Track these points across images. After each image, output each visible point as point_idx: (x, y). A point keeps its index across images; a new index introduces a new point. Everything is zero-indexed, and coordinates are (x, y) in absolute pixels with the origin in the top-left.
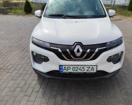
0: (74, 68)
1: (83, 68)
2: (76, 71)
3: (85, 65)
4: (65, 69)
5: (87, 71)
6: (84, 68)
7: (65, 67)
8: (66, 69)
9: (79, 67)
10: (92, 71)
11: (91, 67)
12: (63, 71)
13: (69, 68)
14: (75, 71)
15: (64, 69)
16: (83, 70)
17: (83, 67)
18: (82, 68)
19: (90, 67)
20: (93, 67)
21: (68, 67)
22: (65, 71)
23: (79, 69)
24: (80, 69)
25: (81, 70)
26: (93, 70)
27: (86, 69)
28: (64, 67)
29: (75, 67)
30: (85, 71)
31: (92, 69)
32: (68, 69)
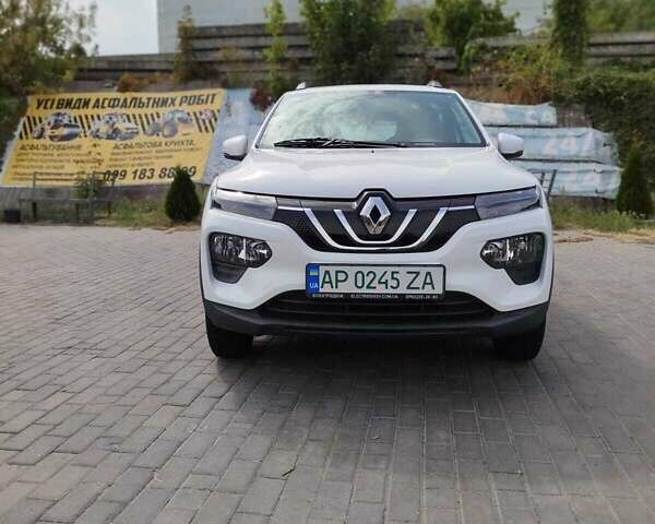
0: (360, 275)
1: (393, 278)
2: (368, 287)
3: (399, 265)
4: (327, 280)
5: (408, 287)
6: (395, 276)
7: (327, 272)
8: (330, 282)
9: (379, 271)
10: (428, 290)
11: (423, 271)
12: (321, 290)
13: (341, 277)
14: (364, 290)
15: (324, 282)
16: (394, 283)
17: (393, 273)
18: (388, 277)
19: (418, 273)
20: (429, 273)
21: (337, 272)
22: (327, 289)
23: (380, 282)
24: (383, 281)
25: (386, 283)
26: (431, 283)
27: (405, 278)
28: (322, 270)
29: (365, 270)
30: (402, 290)
31: (428, 281)
32: (337, 281)
